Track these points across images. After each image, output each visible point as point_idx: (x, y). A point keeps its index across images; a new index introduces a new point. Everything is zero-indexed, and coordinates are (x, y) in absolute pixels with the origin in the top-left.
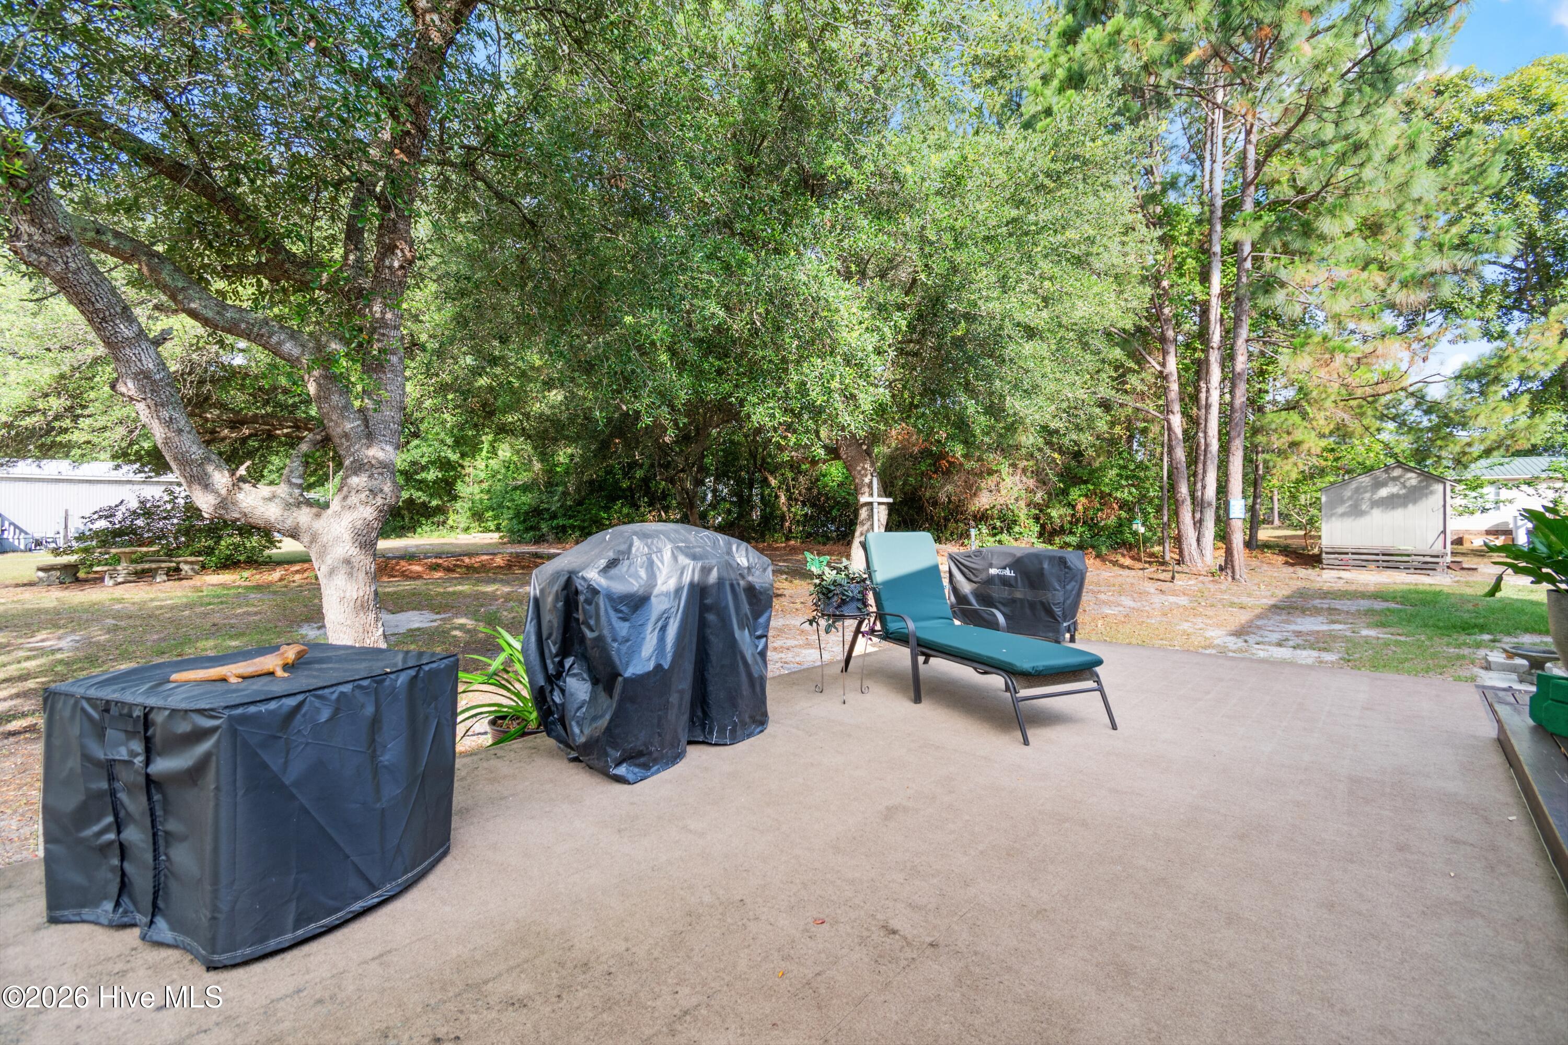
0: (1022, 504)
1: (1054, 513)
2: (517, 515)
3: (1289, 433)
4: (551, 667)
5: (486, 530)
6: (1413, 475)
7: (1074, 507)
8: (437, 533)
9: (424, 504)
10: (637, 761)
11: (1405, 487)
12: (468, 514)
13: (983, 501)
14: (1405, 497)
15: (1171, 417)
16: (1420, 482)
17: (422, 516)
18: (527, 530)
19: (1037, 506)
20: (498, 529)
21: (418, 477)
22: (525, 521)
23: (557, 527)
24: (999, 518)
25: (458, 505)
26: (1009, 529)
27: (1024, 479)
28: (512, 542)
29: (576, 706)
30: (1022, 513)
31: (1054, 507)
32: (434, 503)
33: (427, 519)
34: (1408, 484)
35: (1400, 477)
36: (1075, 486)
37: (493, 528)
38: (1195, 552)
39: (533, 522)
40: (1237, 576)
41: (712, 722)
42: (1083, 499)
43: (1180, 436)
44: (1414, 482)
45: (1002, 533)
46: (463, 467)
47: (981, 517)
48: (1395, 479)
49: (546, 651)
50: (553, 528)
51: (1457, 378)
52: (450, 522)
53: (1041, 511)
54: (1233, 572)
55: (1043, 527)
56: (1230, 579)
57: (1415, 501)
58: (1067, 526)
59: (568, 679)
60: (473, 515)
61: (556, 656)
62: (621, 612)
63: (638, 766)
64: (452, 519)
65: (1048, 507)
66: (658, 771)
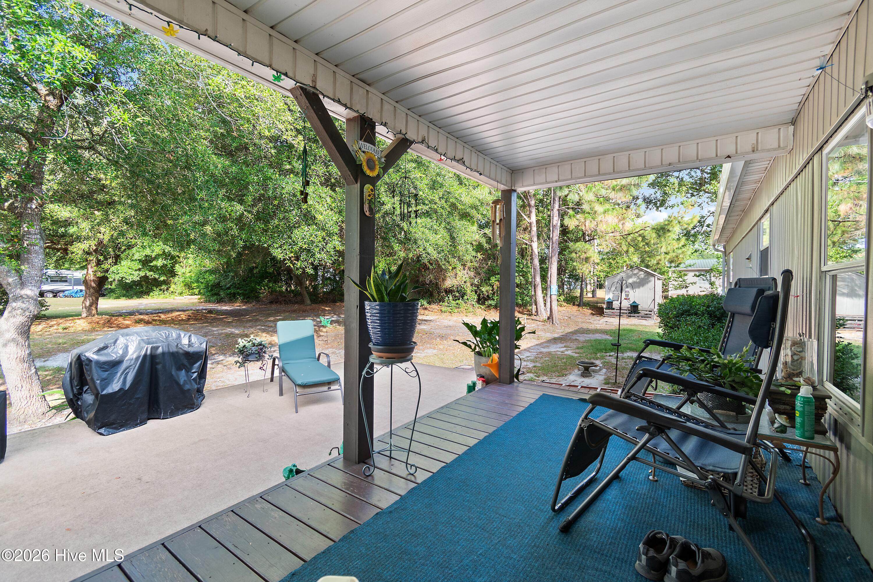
0: (468, 284)
1: (483, 289)
2: (207, 287)
3: (585, 253)
4: (75, 390)
5: (193, 294)
6: (643, 273)
7: (493, 286)
8: (163, 296)
9: (155, 279)
10: (111, 427)
11: (639, 278)
12: (182, 284)
13: (449, 283)
14: (639, 283)
15: (533, 243)
16: (645, 276)
17: (154, 286)
18: (213, 295)
19: (476, 285)
20: (200, 293)
21: (152, 264)
22: (212, 290)
23: (230, 294)
24: (458, 291)
25: (176, 279)
26: (463, 297)
27: (469, 272)
28: (206, 302)
29: (86, 406)
30: (469, 289)
31: (483, 286)
32: (162, 279)
33: (157, 288)
34: (640, 277)
35: (637, 273)
36: (493, 276)
37: (197, 293)
38: (543, 310)
39: (216, 291)
40: (554, 322)
41: (161, 410)
42: (497, 283)
43: (537, 253)
44: (642, 276)
45: (459, 299)
46: (179, 257)
47: (448, 291)
48: (635, 274)
49: (73, 385)
50: (228, 294)
51: (654, 229)
52: (171, 289)
53: (478, 288)
54: (553, 320)
55: (479, 296)
56: (551, 323)
57: (643, 285)
58: (491, 296)
59: (84, 395)
60: (185, 285)
61: (77, 386)
62: (103, 368)
63: (112, 428)
64: (173, 287)
65: (481, 286)
66: (124, 430)
